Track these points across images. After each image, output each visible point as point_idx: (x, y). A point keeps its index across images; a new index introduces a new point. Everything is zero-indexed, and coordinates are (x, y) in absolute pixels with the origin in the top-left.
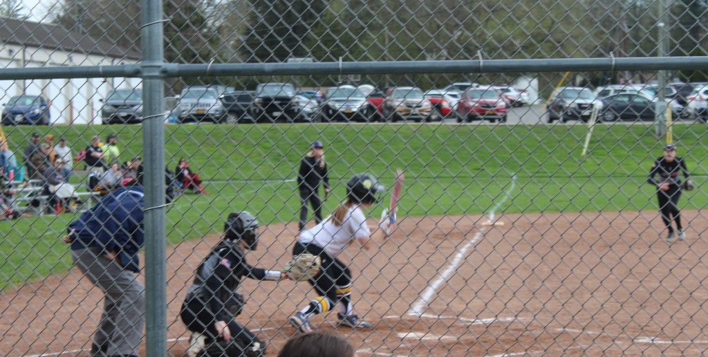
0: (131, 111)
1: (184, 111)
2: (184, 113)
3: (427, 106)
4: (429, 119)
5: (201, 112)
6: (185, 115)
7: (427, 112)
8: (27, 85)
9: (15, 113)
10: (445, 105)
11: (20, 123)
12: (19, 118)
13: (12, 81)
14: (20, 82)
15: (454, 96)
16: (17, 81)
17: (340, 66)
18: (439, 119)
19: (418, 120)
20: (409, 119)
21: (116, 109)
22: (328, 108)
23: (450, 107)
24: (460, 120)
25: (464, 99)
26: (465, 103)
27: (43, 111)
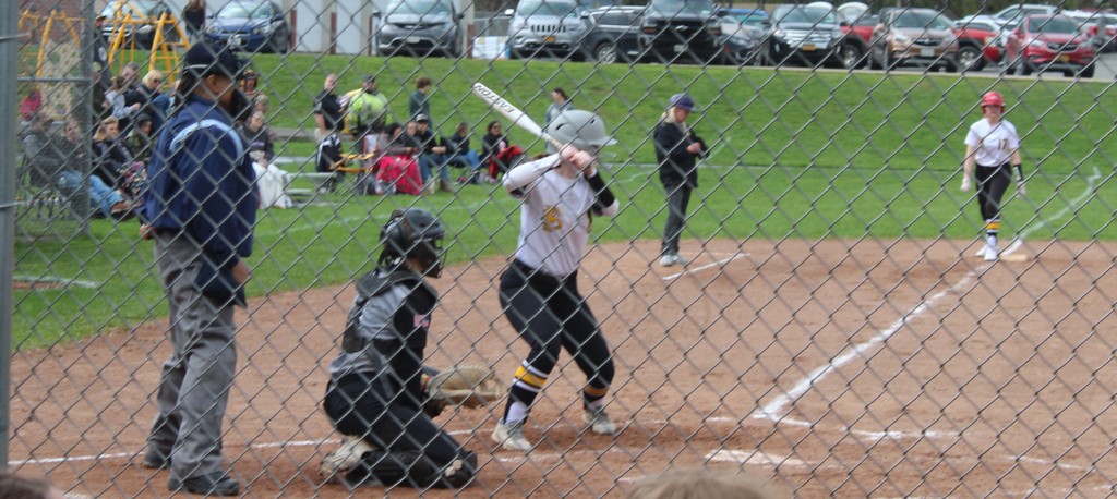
1: (520, 37)
2: (520, 40)
5: (549, 40)
6: (519, 45)
7: (949, 53)
9: (228, 31)
10: (989, 41)
12: (234, 40)
18: (979, 67)
19: (933, 68)
20: (916, 65)
21: (401, 31)
22: (773, 40)
23: (1000, 45)
24: (1011, 71)
25: (1020, 34)
26: (1020, 41)
27: (279, 28)
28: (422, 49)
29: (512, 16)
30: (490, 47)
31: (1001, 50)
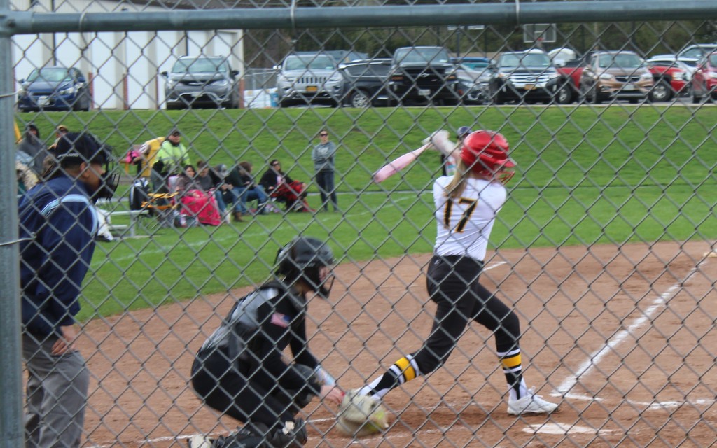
0: (208, 91)
1: (287, 89)
2: (288, 91)
3: (647, 79)
4: (651, 98)
5: (311, 90)
6: (288, 94)
7: (646, 87)
8: (58, 42)
9: (38, 93)
10: (677, 76)
11: (46, 109)
12: (43, 101)
13: (34, 36)
14: (47, 37)
15: (692, 64)
16: (41, 35)
17: (292, 14)
18: (668, 98)
19: (633, 100)
20: (620, 99)
21: (187, 88)
22: (499, 82)
23: (685, 79)
24: (697, 100)
25: (703, 68)
26: (705, 74)
27: (80, 90)
28: (205, 103)
29: (280, 71)
30: (259, 100)
31: (686, 83)
